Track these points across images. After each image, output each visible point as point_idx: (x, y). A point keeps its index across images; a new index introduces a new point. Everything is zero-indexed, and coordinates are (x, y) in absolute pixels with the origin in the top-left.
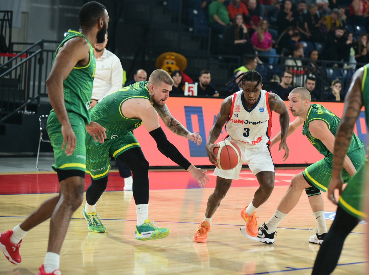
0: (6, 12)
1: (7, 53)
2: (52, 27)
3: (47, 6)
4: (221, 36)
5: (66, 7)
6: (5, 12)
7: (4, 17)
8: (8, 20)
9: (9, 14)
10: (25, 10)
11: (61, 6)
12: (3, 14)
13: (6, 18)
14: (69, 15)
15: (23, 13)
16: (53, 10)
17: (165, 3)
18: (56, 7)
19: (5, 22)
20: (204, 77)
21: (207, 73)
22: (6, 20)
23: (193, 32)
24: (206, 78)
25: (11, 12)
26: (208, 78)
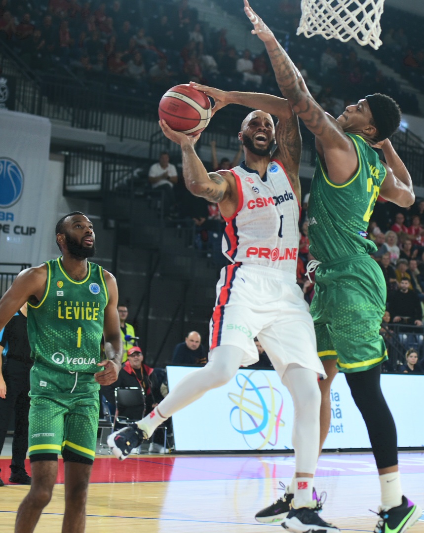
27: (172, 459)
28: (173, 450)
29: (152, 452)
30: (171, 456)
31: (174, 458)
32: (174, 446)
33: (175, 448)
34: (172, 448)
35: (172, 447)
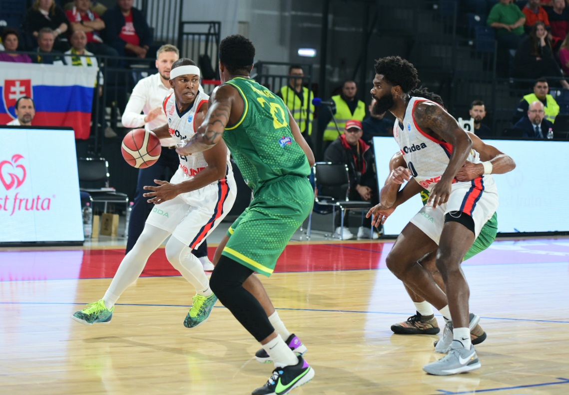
0: (213, 23)
1: (214, 80)
2: (282, 42)
3: (275, 13)
4: (513, 52)
5: (299, 13)
6: (210, 23)
7: (210, 29)
8: (215, 34)
9: (217, 26)
10: (243, 19)
11: (293, 13)
12: (207, 26)
13: (212, 31)
14: (306, 25)
15: (240, 22)
16: (282, 19)
17: (435, 7)
18: (287, 14)
19: (210, 37)
20: (476, 110)
21: (480, 104)
22: (212, 34)
23: (473, 46)
24: (479, 110)
25: (219, 23)
26: (481, 111)
27: (380, 245)
28: (381, 234)
29: (362, 238)
30: (379, 241)
31: (382, 244)
32: (382, 229)
33: (383, 231)
34: (380, 232)
35: (380, 230)
